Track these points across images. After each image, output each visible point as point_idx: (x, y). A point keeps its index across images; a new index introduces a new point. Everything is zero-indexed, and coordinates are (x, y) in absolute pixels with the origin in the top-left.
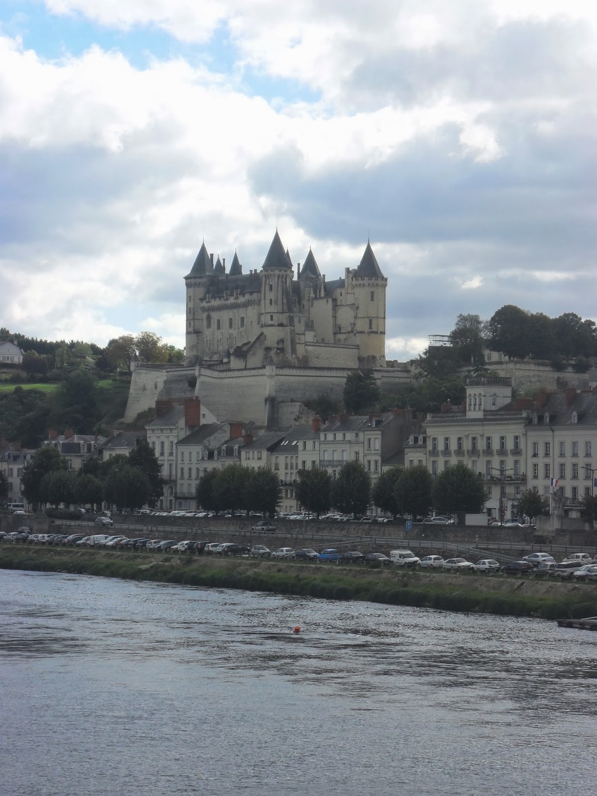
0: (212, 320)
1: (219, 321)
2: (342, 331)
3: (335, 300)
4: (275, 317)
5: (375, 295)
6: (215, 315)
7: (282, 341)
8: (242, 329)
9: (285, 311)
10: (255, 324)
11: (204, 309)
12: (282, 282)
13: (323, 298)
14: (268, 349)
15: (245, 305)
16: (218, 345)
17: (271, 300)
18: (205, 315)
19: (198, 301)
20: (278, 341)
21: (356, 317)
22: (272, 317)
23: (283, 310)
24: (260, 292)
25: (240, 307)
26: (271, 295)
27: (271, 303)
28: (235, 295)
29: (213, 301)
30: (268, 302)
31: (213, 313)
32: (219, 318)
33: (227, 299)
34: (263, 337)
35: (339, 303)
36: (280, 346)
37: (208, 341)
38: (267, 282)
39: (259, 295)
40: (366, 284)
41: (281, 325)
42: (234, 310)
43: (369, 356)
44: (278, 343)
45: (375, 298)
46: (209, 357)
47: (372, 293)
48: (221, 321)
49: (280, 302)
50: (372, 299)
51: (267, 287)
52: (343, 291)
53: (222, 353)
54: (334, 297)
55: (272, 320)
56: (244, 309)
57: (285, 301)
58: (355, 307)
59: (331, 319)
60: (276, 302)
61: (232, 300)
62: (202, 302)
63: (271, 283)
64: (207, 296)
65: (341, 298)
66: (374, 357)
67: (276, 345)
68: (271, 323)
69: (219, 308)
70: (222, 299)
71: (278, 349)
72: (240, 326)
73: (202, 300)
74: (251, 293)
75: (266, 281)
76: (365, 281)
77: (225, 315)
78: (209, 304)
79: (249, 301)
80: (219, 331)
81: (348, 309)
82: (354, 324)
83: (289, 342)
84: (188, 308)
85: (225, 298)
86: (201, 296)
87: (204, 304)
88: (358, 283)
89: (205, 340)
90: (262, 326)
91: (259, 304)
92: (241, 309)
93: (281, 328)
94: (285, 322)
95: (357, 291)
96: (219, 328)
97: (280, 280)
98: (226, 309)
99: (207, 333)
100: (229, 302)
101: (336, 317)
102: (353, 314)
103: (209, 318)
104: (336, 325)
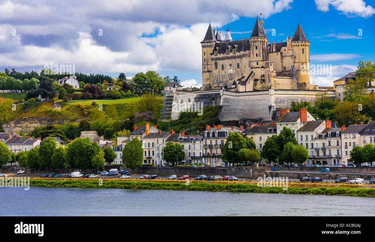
0: (218, 65)
1: (223, 65)
2: (287, 69)
3: (281, 53)
4: (260, 63)
5: (304, 50)
6: (220, 63)
7: (263, 76)
8: (238, 70)
9: (264, 60)
10: (247, 67)
11: (213, 59)
12: (262, 45)
13: (274, 52)
14: (256, 80)
15: (241, 57)
16: (223, 78)
17: (257, 54)
18: (214, 62)
19: (209, 55)
20: (261, 76)
21: (294, 62)
22: (257, 63)
24: (249, 50)
25: (236, 58)
26: (256, 52)
27: (257, 56)
28: (233, 52)
29: (219, 55)
30: (255, 55)
31: (219, 61)
32: (223, 64)
33: (228, 54)
34: (253, 74)
35: (284, 55)
36: (263, 78)
37: (216, 76)
38: (254, 45)
39: (249, 51)
40: (300, 44)
41: (262, 67)
42: (233, 60)
43: (302, 83)
44: (261, 77)
45: (304, 52)
46: (217, 85)
47: (303, 49)
48: (224, 65)
49: (261, 55)
50: (303, 53)
51: (255, 47)
52: (286, 48)
53: (225, 83)
54: (281, 52)
55: (257, 64)
56: (239, 59)
57: (264, 55)
58: (293, 57)
59: (280, 64)
60: (260, 56)
61: (231, 54)
62: (212, 56)
63: (256, 45)
64: (215, 52)
65: (285, 52)
66: (305, 83)
67: (260, 78)
68: (257, 66)
69: (223, 59)
70: (225, 54)
71: (261, 80)
72: (237, 68)
73: (211, 54)
74: (245, 51)
76: (299, 43)
77: (227, 62)
78: (216, 57)
79: (243, 55)
80: (223, 71)
81: (290, 58)
82: (294, 66)
83: (267, 76)
84: (204, 58)
85: (227, 53)
86: (211, 52)
87: (213, 56)
88: (295, 44)
89: (214, 76)
90: (252, 68)
91: (249, 56)
92: (237, 59)
93: (263, 69)
94: (264, 66)
95: (295, 48)
96: (223, 69)
97: (261, 43)
98: (227, 59)
99: (215, 72)
100: (229, 55)
101: (282, 62)
102: (293, 61)
103: (216, 64)
104: (283, 66)
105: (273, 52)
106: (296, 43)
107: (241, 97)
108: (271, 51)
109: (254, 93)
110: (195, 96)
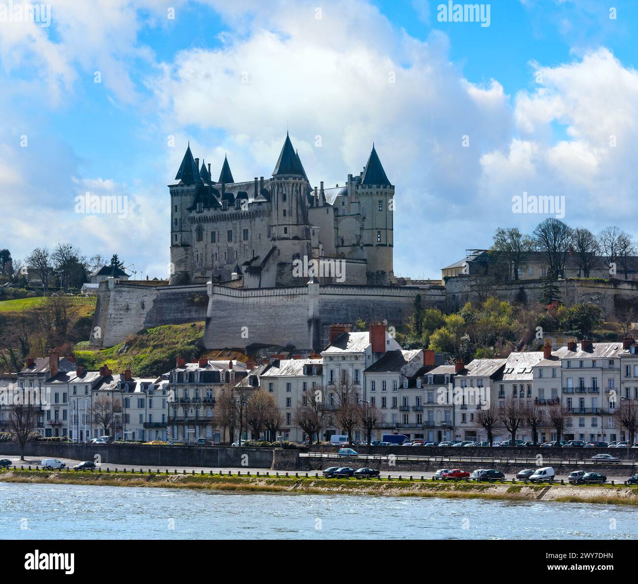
0: (204, 233)
1: (213, 233)
2: (346, 243)
3: (336, 210)
4: (290, 229)
5: (384, 204)
6: (208, 227)
7: (298, 256)
8: (245, 242)
9: (300, 223)
10: (264, 238)
11: (193, 220)
12: (297, 191)
13: (321, 207)
14: (281, 265)
15: (251, 216)
16: (213, 259)
17: (285, 211)
18: (195, 226)
19: (186, 211)
20: (293, 256)
21: (362, 229)
22: (286, 229)
23: (298, 222)
24: (270, 201)
25: (242, 218)
26: (283, 206)
27: (285, 215)
28: (236, 205)
29: (206, 211)
30: (281, 213)
31: (206, 224)
32: (214, 231)
33: (225, 210)
34: (276, 252)
35: (341, 213)
37: (199, 255)
38: (280, 191)
39: (270, 204)
40: (375, 192)
41: (296, 238)
42: (234, 222)
43: (378, 272)
44: (293, 258)
45: (384, 208)
46: (202, 274)
47: (380, 202)
48: (217, 233)
49: (294, 212)
50: (381, 209)
51: (280, 197)
52: (345, 199)
53: (218, 269)
54: (335, 207)
55: (286, 232)
56: (249, 220)
57: (300, 212)
58: (361, 217)
59: (333, 231)
60: (290, 214)
61: (231, 211)
62: (191, 212)
63: (284, 193)
64: (198, 205)
65: (344, 207)
66: (383, 273)
67: (291, 261)
68: (286, 236)
69: (214, 219)
70: (218, 209)
72: (242, 240)
73: (190, 210)
74: (260, 203)
75: (278, 190)
76: (373, 189)
77: (222, 227)
78: (200, 215)
79: (257, 212)
80: (215, 244)
81: (352, 219)
82: (360, 236)
84: (174, 218)
85: (222, 208)
86: (189, 205)
87: (194, 214)
88: (364, 191)
89: (195, 254)
90: (274, 239)
91: (269, 215)
92: (244, 220)
93: (297, 242)
94: (300, 235)
95: (363, 200)
96: (213, 241)
97: (294, 189)
98: (223, 221)
99: (198, 247)
100: (227, 213)
101: (337, 229)
102: (359, 225)
103: (200, 231)
104: (338, 237)
105: (317, 206)
106: (365, 188)
107: (251, 300)
108: (315, 206)
109: (277, 292)
110: (155, 297)
